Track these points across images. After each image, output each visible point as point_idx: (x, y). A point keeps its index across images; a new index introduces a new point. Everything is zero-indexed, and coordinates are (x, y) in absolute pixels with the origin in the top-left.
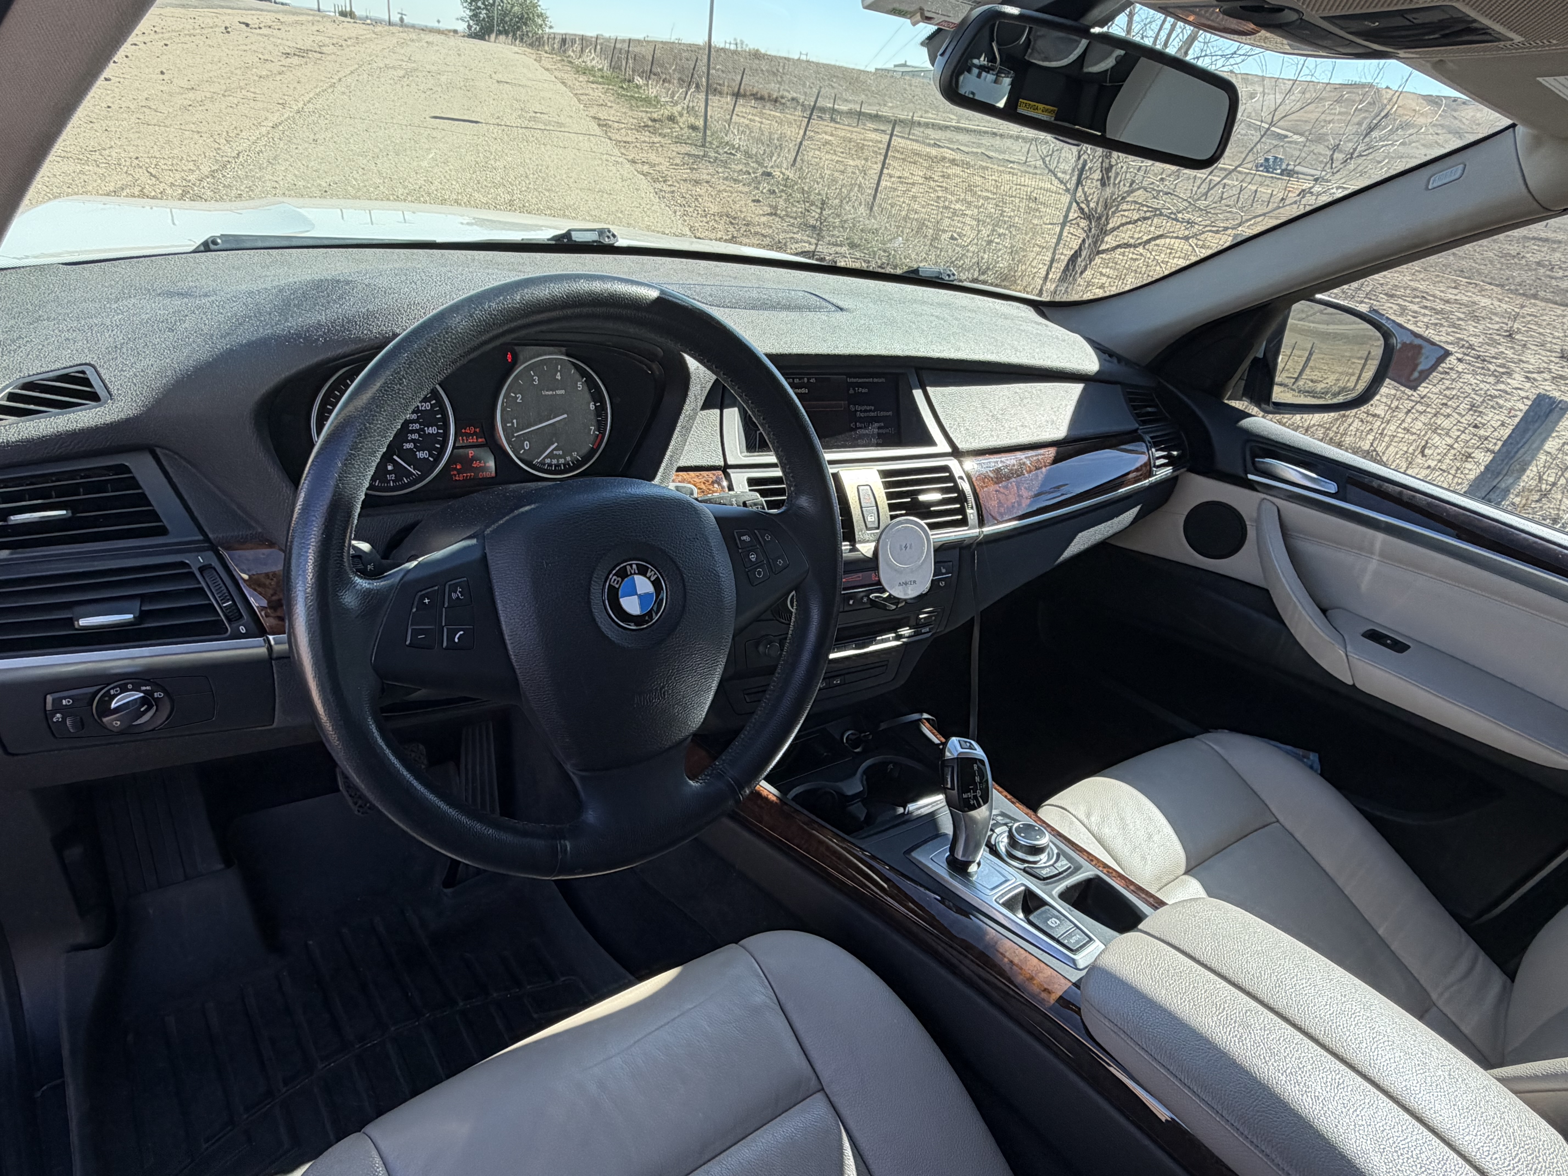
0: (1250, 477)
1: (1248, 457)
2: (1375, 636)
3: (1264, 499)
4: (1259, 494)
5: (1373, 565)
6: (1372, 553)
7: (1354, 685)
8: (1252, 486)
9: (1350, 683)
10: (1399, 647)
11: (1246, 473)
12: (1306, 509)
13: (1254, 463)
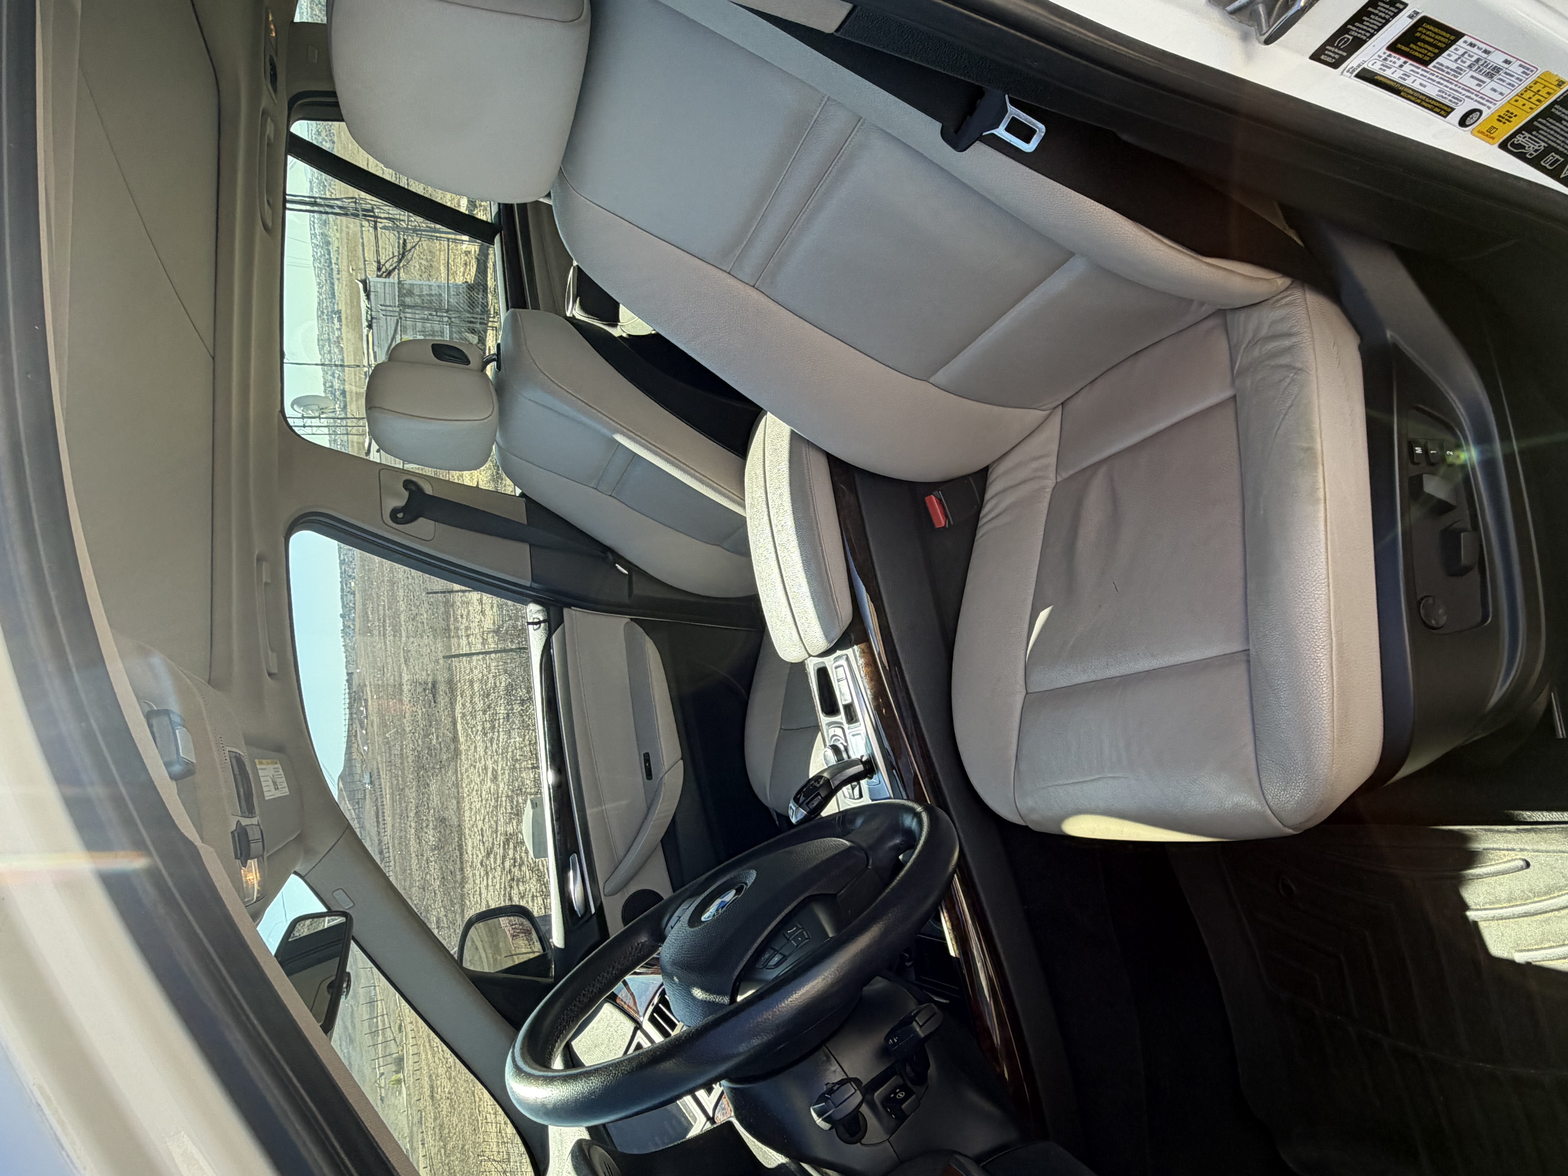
0: (593, 911)
1: (581, 922)
2: (649, 774)
3: (605, 895)
4: (603, 900)
5: (609, 806)
6: (602, 811)
7: (682, 759)
8: (600, 908)
9: (681, 762)
10: (647, 758)
11: (592, 916)
12: (597, 867)
13: (583, 916)
